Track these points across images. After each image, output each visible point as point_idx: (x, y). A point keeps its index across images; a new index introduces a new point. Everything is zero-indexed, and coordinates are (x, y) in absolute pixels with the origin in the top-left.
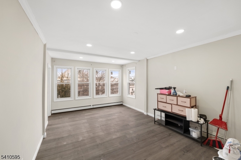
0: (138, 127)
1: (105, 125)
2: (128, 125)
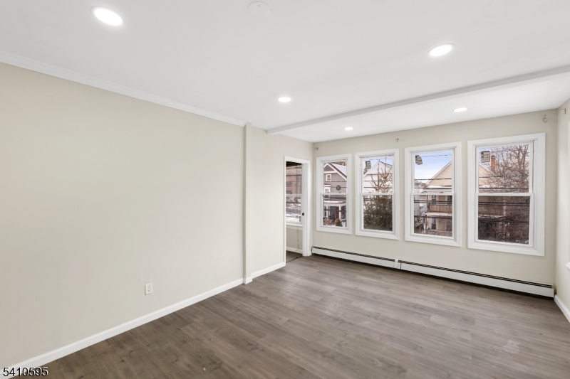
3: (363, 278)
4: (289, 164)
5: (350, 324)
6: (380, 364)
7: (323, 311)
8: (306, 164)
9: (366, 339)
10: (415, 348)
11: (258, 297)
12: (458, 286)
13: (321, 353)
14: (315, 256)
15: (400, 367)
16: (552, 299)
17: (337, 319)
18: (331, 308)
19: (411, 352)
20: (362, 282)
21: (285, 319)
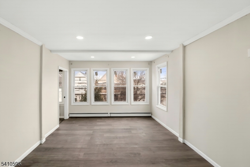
0: (153, 164)
1: (107, 145)
2: (139, 154)
3: (100, 123)
4: (60, 71)
5: (111, 144)
6: (132, 155)
7: (96, 143)
8: (66, 71)
9: (121, 148)
10: (136, 144)
11: (58, 149)
12: (130, 119)
13: (111, 162)
14: (71, 118)
15: (138, 153)
16: (151, 117)
17: (104, 145)
18: (98, 141)
19: (136, 146)
20: (100, 125)
21: (82, 154)
